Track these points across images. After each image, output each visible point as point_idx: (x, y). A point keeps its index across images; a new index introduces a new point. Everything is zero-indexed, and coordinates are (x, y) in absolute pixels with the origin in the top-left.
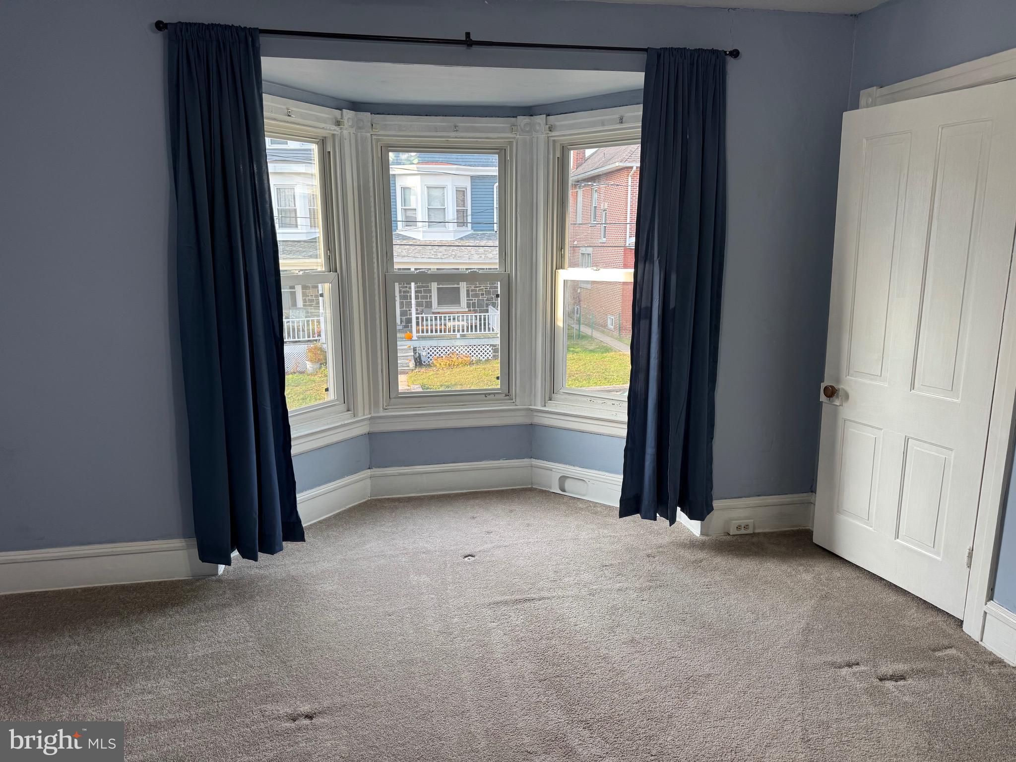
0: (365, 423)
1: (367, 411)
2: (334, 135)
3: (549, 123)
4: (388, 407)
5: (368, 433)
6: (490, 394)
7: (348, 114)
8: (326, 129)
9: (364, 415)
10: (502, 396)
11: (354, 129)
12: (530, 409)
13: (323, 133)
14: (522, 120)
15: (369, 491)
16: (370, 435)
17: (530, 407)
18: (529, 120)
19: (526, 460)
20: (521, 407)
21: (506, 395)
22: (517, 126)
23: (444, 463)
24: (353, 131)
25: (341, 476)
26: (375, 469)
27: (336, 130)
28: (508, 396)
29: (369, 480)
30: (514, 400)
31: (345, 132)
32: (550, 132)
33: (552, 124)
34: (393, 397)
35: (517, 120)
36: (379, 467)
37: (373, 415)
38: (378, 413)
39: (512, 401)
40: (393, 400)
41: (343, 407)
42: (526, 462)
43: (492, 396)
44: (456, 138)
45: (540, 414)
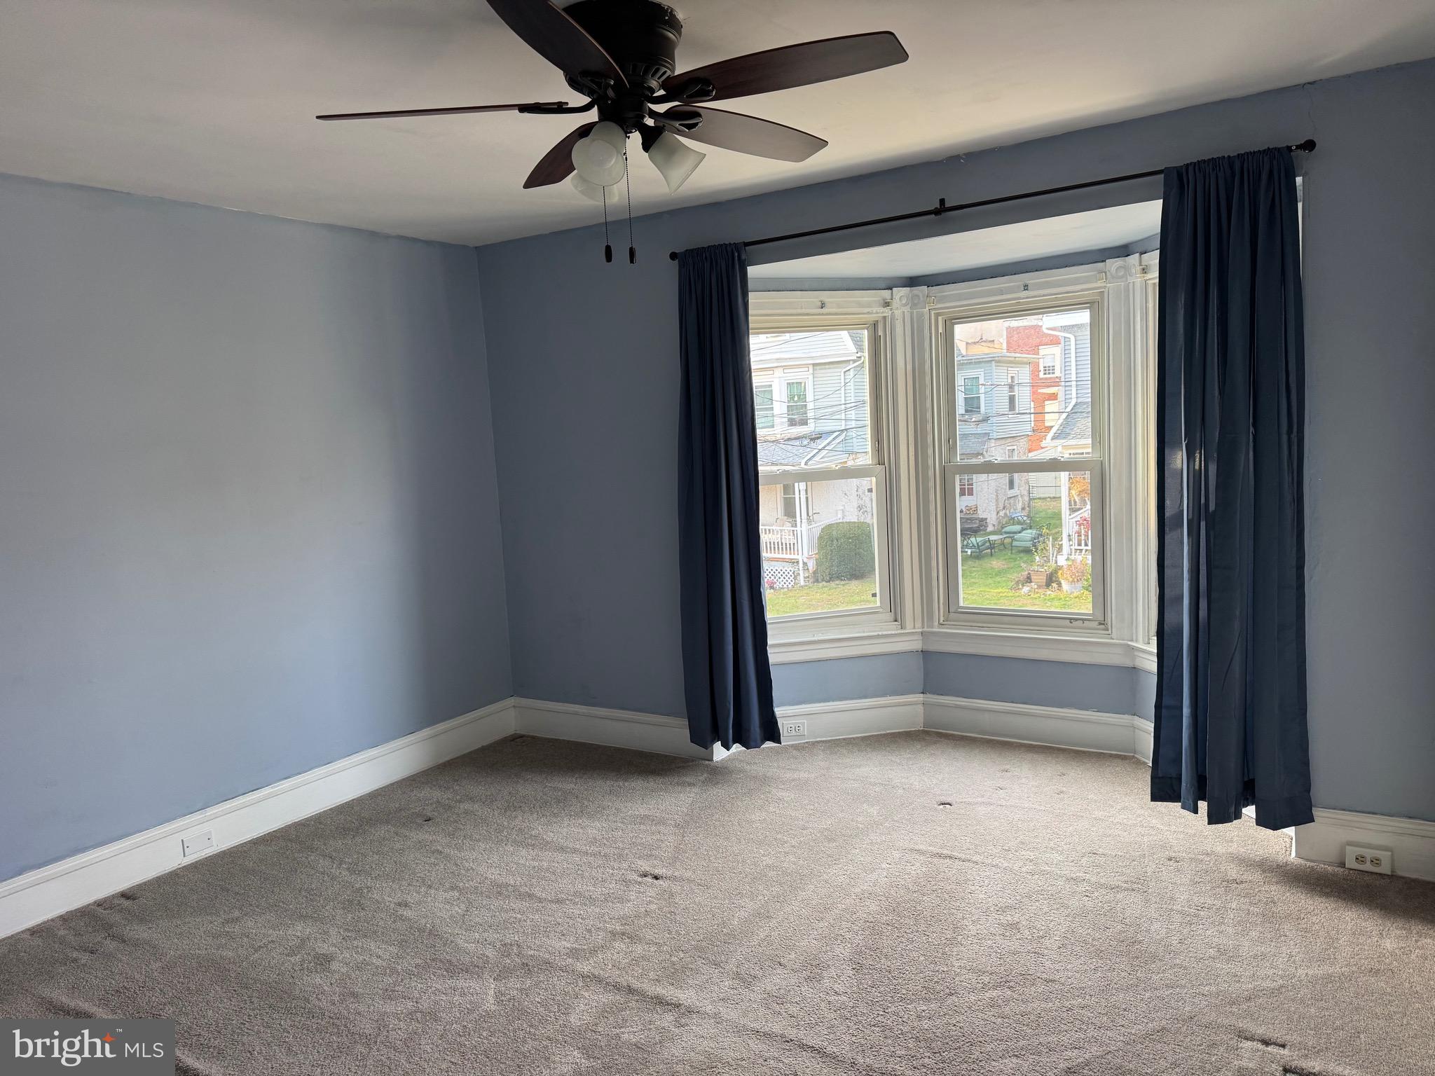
0: (915, 637)
1: (919, 624)
2: (885, 318)
3: (1143, 264)
4: (945, 623)
5: (922, 651)
6: (1076, 620)
7: (900, 292)
8: (872, 313)
9: (914, 628)
10: (1095, 624)
11: (909, 306)
12: (1129, 646)
13: (872, 318)
14: (1113, 264)
15: (922, 721)
16: (925, 654)
17: (1130, 643)
18: (1122, 263)
19: (1126, 716)
20: (1117, 641)
21: (1100, 624)
22: (1105, 273)
23: (1012, 702)
24: (907, 309)
25: (884, 694)
26: (928, 695)
27: (887, 312)
28: (1104, 624)
29: (921, 707)
30: (1110, 632)
31: (898, 313)
32: (1145, 275)
33: (1146, 264)
34: (953, 611)
35: (1106, 265)
36: (934, 693)
37: (925, 629)
38: (932, 628)
39: (1107, 632)
40: (951, 614)
41: (890, 616)
42: (1125, 719)
43: (1079, 623)
44: (1027, 298)
45: (1141, 655)
